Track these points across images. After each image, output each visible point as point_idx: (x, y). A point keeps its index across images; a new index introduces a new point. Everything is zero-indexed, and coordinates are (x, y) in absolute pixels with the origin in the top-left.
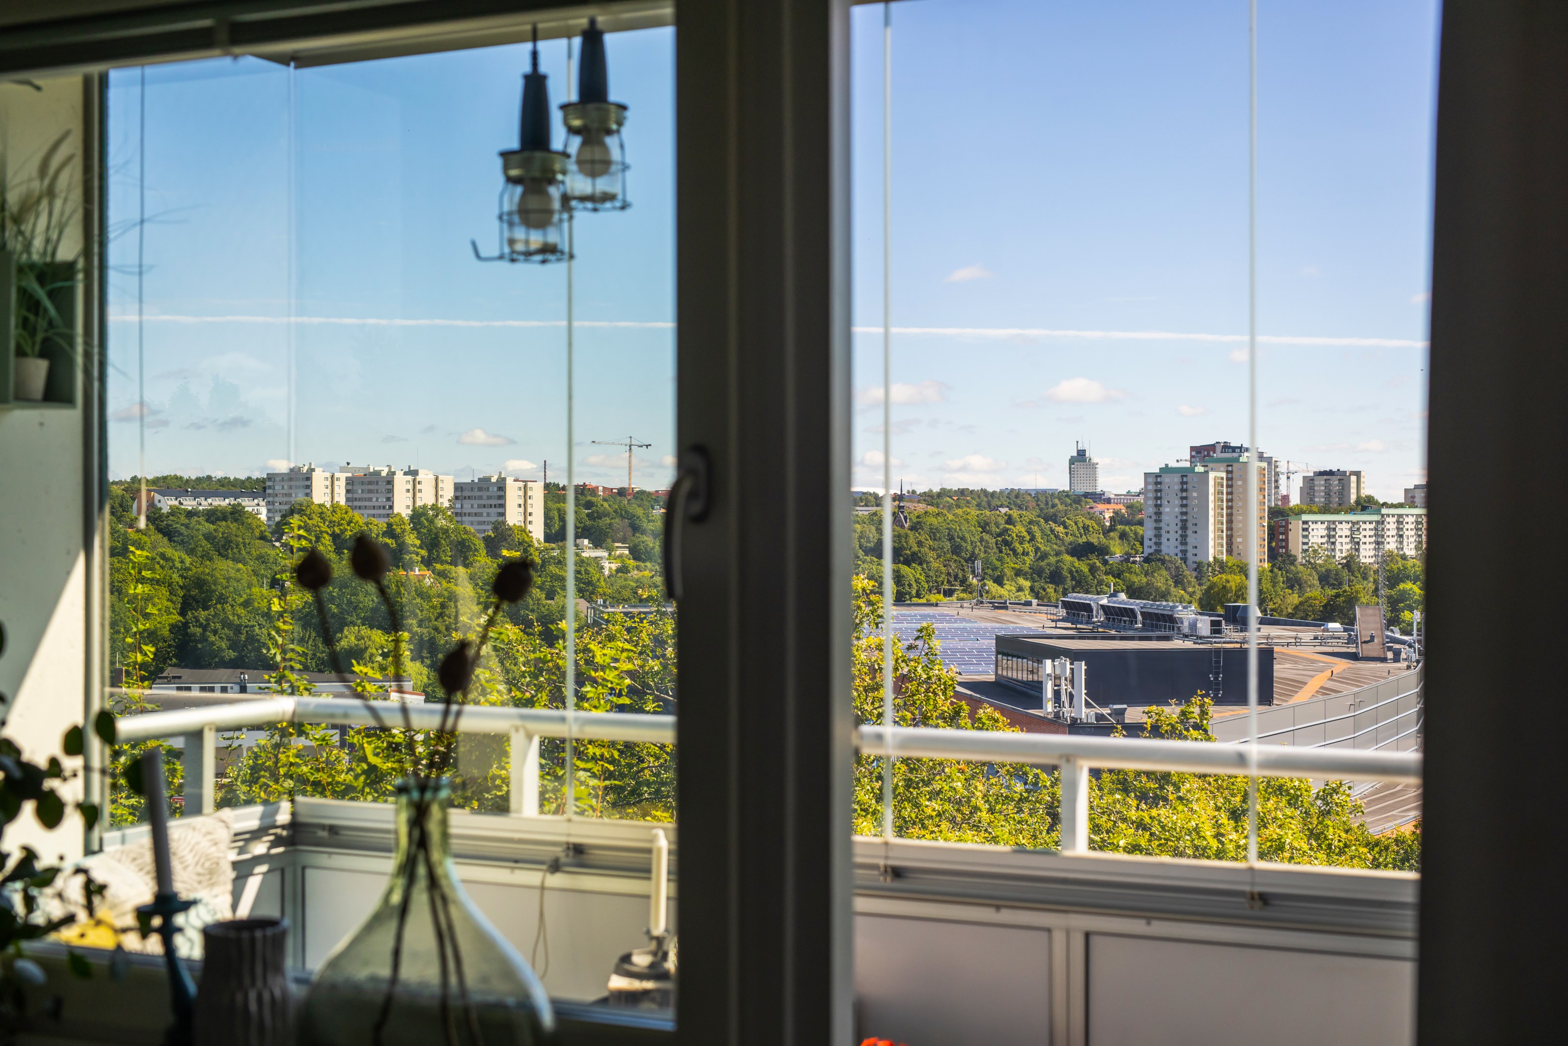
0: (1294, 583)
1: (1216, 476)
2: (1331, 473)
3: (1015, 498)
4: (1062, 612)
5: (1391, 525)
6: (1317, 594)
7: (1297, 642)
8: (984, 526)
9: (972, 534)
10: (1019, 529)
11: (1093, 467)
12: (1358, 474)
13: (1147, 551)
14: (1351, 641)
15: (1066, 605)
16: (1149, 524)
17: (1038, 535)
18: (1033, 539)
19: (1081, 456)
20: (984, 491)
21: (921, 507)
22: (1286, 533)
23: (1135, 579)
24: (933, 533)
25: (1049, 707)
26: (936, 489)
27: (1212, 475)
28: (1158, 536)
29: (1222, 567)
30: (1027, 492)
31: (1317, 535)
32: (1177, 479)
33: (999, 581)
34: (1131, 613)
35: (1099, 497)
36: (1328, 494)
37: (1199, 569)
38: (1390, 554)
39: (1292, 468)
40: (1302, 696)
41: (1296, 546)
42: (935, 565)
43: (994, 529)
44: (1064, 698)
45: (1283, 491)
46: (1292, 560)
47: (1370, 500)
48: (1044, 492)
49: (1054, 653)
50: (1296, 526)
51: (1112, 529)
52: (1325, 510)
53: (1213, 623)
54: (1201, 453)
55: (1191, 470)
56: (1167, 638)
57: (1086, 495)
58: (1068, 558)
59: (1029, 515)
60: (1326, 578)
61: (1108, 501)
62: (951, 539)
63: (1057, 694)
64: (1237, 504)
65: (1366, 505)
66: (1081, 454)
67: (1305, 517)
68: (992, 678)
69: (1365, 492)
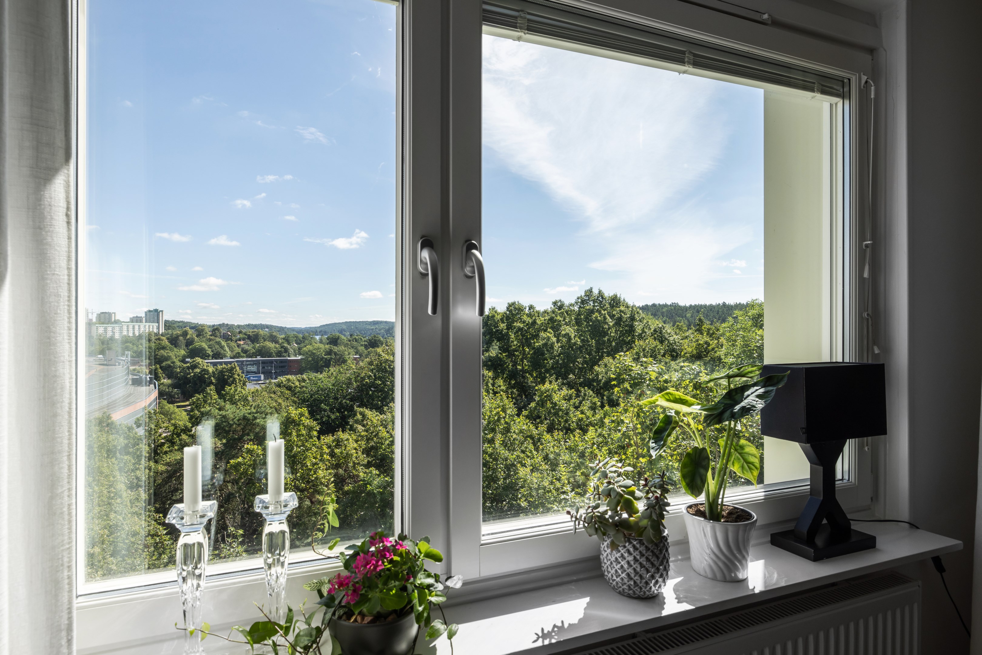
2: (106, 313)
5: (125, 328)
12: (115, 313)
14: (105, 360)
31: (101, 330)
36: (105, 319)
38: (125, 336)
39: (94, 311)
45: (91, 318)
47: (118, 320)
52: (103, 323)
65: (116, 322)
67: (97, 325)
69: (116, 319)
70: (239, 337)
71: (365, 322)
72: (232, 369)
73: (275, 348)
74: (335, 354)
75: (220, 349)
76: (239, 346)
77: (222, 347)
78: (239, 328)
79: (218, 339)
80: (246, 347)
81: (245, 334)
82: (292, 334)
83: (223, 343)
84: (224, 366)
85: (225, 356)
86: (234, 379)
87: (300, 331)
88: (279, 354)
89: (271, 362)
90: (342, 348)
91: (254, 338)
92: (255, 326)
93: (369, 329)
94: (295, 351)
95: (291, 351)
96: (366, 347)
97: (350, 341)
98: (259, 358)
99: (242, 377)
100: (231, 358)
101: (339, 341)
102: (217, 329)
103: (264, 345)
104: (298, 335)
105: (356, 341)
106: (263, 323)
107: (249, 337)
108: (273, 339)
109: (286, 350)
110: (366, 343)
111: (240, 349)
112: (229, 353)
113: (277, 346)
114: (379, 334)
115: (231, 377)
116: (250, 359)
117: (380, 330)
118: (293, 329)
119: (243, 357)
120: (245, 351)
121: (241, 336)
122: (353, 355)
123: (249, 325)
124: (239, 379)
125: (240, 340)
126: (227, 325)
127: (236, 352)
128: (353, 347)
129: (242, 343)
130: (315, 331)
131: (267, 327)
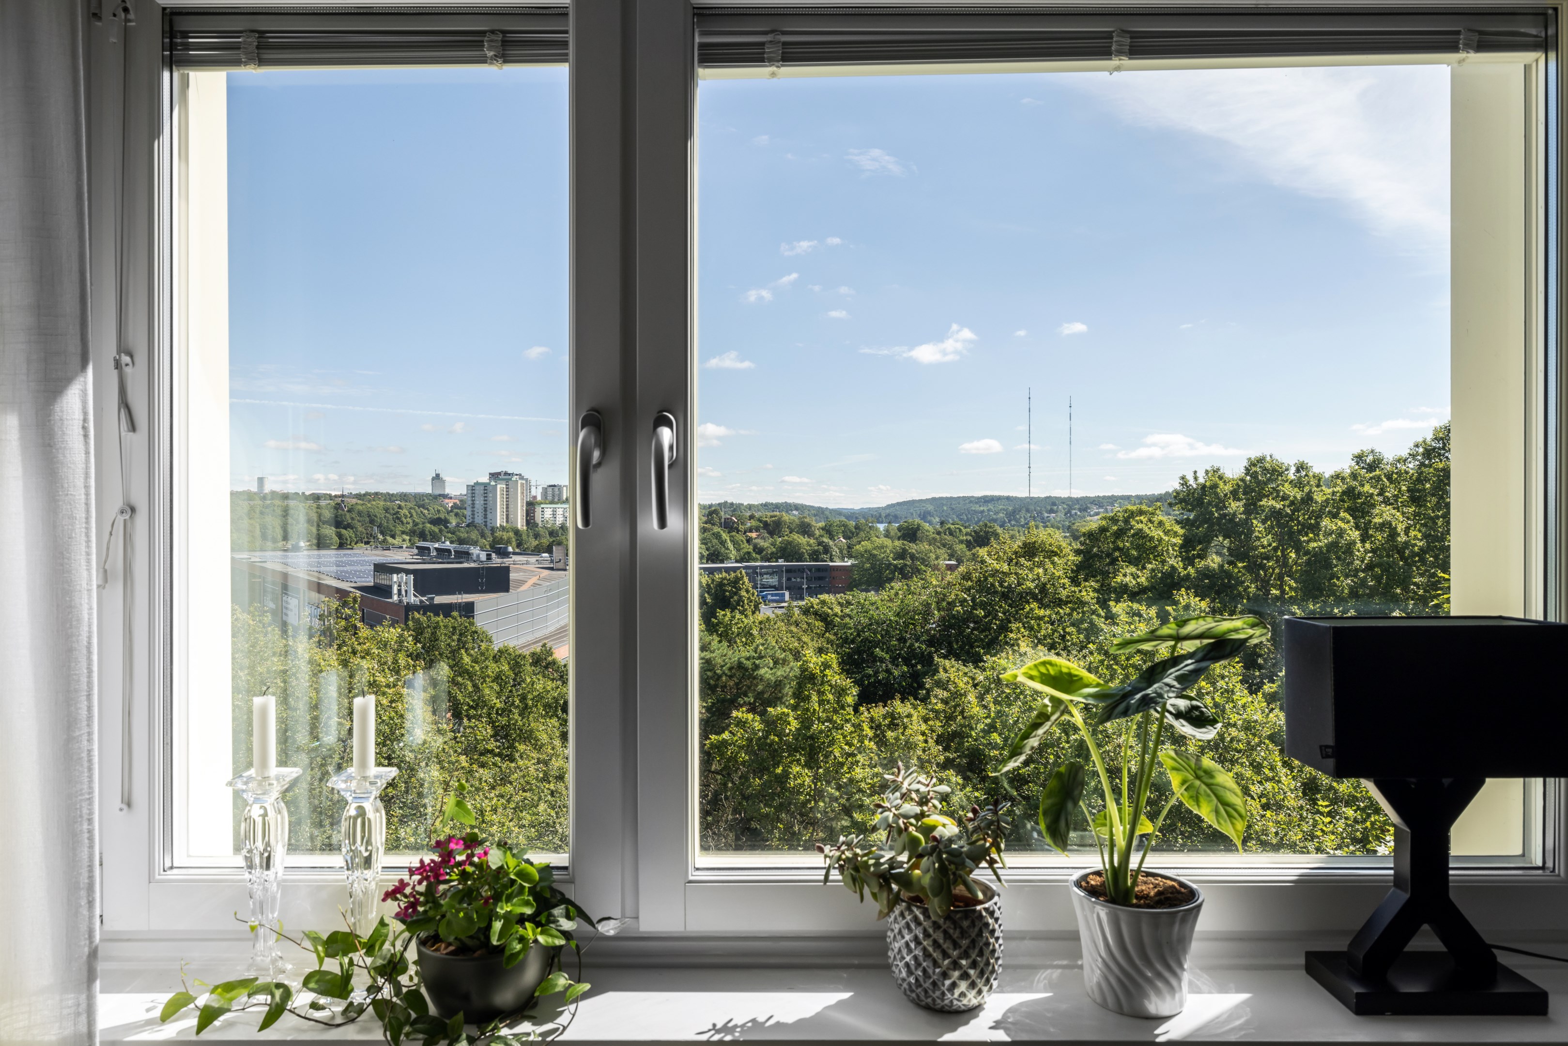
0: (537, 536)
1: (501, 486)
2: (554, 486)
3: (404, 497)
4: (415, 551)
6: (546, 540)
7: (527, 563)
8: (387, 510)
9: (380, 513)
10: (405, 511)
11: (443, 482)
13: (468, 522)
14: (552, 561)
15: (418, 548)
16: (469, 509)
17: (414, 514)
18: (411, 516)
19: (437, 477)
20: (388, 494)
21: (354, 501)
22: (534, 513)
23: (462, 535)
24: (360, 513)
25: (395, 598)
26: (363, 492)
27: (499, 486)
28: (473, 515)
29: (503, 528)
30: (410, 494)
31: (548, 514)
32: (482, 488)
33: (393, 537)
34: (449, 551)
35: (445, 496)
36: (553, 496)
37: (493, 530)
39: (537, 483)
40: (524, 587)
41: (538, 519)
42: (360, 529)
43: (392, 511)
44: (403, 593)
45: (533, 493)
46: (536, 525)
48: (419, 494)
49: (398, 571)
50: (538, 510)
51: (451, 511)
52: (552, 502)
53: (487, 555)
54: (494, 476)
55: (489, 484)
56: (461, 563)
57: (440, 495)
58: (428, 525)
59: (409, 505)
60: (552, 533)
61: (451, 498)
62: (369, 516)
63: (399, 591)
64: (510, 500)
66: (438, 476)
67: (542, 506)
68: (372, 584)
70: (749, 525)
71: (968, 498)
72: (737, 580)
73: (809, 545)
74: (913, 557)
75: (719, 546)
76: (749, 541)
77: (723, 543)
78: (750, 509)
79: (716, 529)
80: (762, 543)
81: (760, 520)
82: (837, 520)
83: (725, 536)
84: (724, 574)
85: (728, 558)
86: (741, 597)
87: (851, 515)
88: (815, 556)
89: (801, 570)
90: (925, 546)
91: (773, 528)
92: (777, 507)
93: (975, 512)
94: (841, 551)
95: (835, 551)
96: (969, 545)
97: (939, 533)
98: (781, 562)
99: (753, 595)
100: (737, 561)
101: (919, 534)
102: (715, 512)
103: (790, 539)
104: (848, 523)
105: (951, 534)
106: (789, 501)
107: (766, 525)
108: (805, 529)
109: (827, 550)
110: (969, 538)
111: (751, 547)
112: (733, 553)
113: (812, 541)
114: (995, 521)
115: (736, 594)
116: (767, 564)
117: (996, 513)
118: (838, 512)
119: (755, 560)
120: (759, 550)
121: (754, 523)
122: (945, 560)
123: (766, 505)
124: (749, 598)
125: (751, 531)
126: (732, 504)
127: (745, 550)
128: (944, 546)
129: (754, 535)
130: (878, 515)
131: (797, 507)
